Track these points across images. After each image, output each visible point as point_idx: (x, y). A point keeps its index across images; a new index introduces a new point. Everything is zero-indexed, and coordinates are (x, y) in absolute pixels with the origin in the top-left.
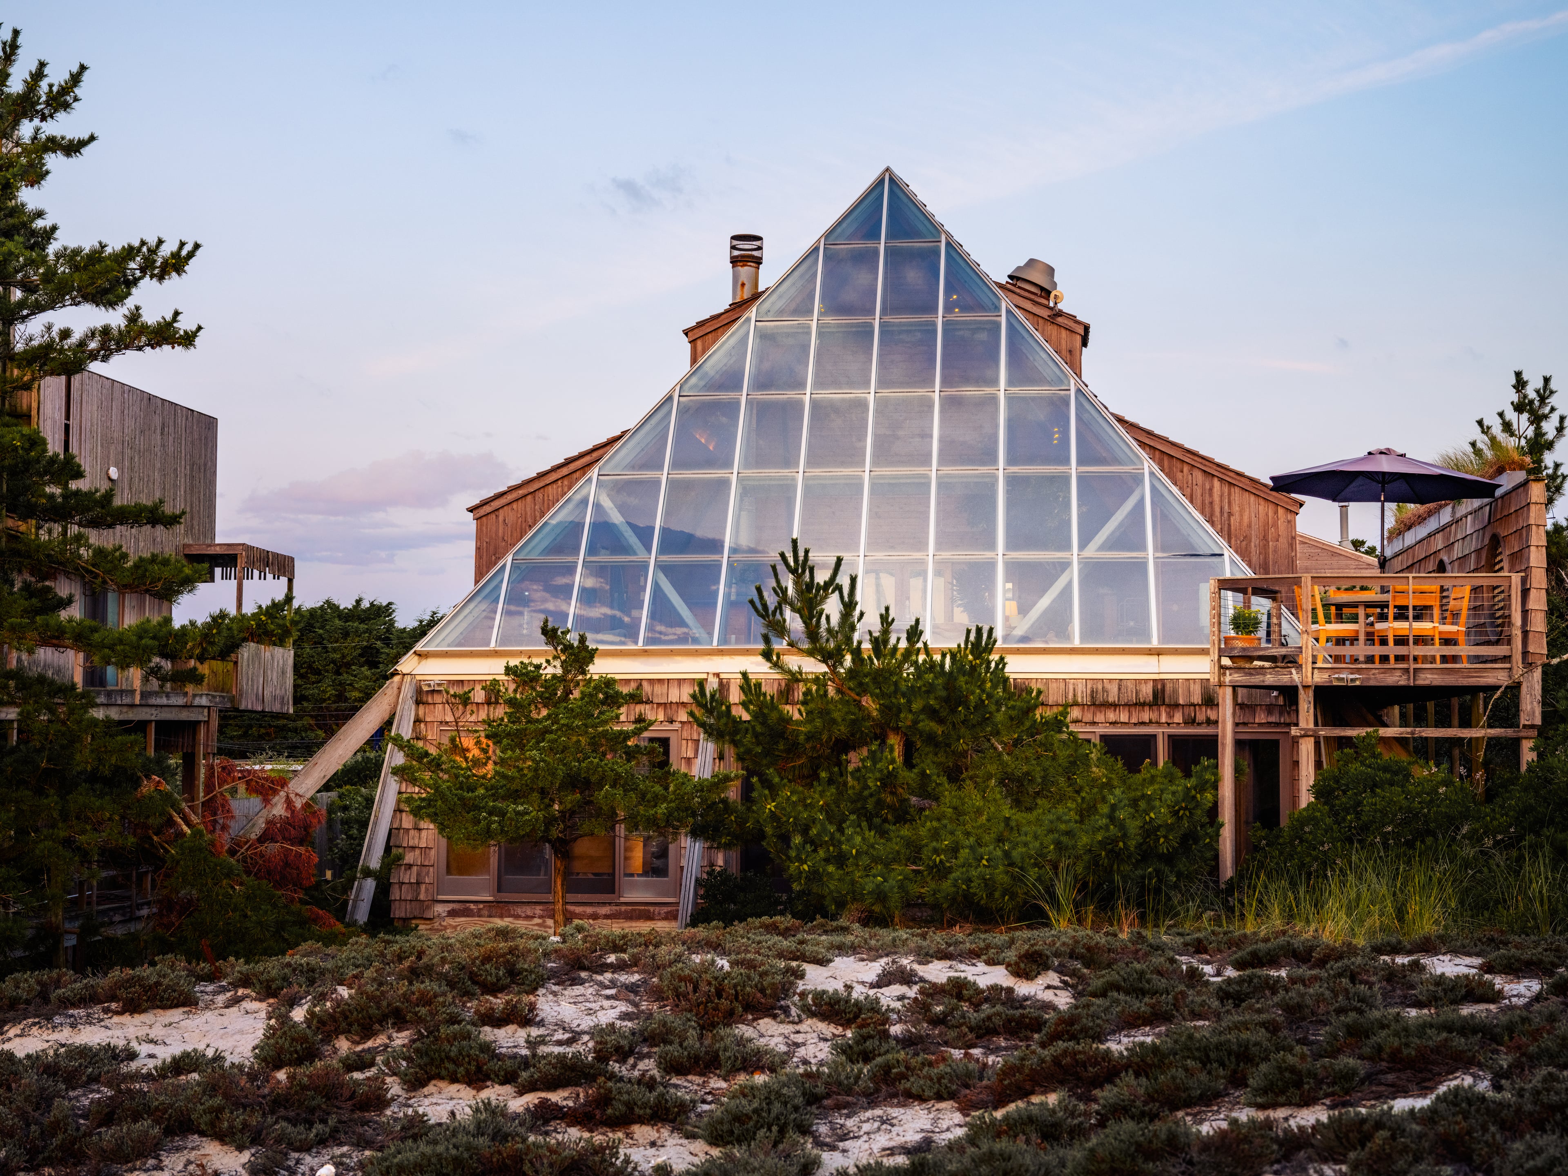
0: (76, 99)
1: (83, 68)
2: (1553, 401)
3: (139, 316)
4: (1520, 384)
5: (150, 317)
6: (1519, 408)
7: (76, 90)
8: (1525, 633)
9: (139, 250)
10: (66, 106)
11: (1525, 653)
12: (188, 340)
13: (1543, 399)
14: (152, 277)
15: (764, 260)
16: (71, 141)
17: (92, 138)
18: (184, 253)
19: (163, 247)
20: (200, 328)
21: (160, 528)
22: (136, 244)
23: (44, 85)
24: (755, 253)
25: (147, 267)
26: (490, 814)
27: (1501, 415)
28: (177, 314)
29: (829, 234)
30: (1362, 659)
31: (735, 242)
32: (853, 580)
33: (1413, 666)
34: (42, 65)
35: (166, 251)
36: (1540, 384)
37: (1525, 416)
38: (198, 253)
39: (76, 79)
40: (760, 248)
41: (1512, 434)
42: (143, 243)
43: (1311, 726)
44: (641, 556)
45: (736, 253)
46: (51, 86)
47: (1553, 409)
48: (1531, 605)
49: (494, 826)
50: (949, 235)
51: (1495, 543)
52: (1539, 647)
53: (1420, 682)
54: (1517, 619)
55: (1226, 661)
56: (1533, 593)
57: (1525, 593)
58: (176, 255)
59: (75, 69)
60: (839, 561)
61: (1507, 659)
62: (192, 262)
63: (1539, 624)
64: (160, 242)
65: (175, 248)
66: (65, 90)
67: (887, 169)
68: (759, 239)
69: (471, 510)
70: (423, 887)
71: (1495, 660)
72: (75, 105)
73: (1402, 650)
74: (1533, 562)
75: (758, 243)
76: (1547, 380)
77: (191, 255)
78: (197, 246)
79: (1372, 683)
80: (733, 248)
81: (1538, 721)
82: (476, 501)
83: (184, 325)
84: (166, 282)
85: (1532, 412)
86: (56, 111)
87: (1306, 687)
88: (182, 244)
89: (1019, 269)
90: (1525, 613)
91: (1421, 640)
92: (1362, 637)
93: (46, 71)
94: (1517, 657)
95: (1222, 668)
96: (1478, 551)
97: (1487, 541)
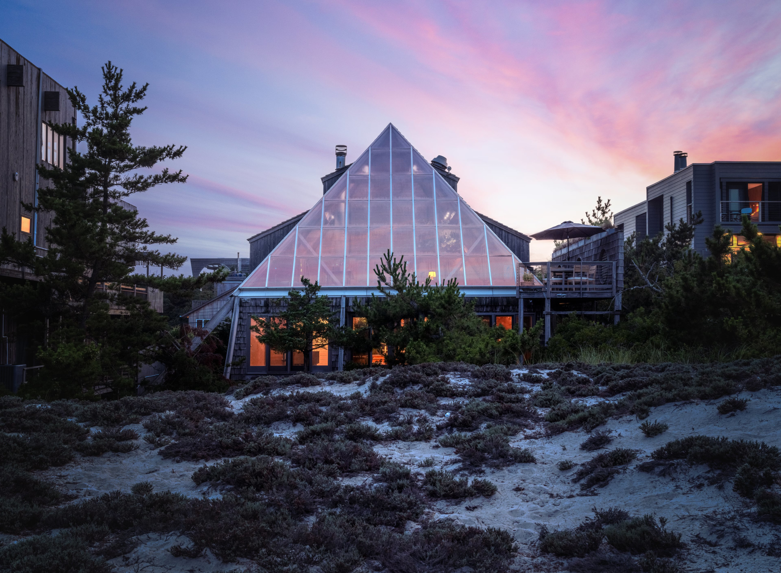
0: (144, 95)
1: (147, 84)
2: (609, 208)
3: (167, 172)
4: (600, 201)
5: (171, 172)
6: (599, 209)
7: (145, 92)
8: (617, 281)
9: (167, 148)
10: (141, 97)
11: (617, 287)
12: (183, 180)
13: (607, 207)
14: (170, 157)
15: (347, 154)
16: (139, 109)
17: (146, 108)
18: (181, 150)
19: (174, 147)
20: (188, 176)
21: (169, 244)
22: (166, 147)
23: (134, 90)
24: (345, 152)
25: (168, 154)
26: (289, 341)
27: (594, 211)
28: (181, 171)
29: (373, 145)
30: (563, 289)
31: (337, 148)
32: (405, 263)
33: (582, 291)
34: (134, 83)
35: (175, 149)
36: (607, 202)
37: (600, 212)
38: (186, 150)
39: (145, 88)
40: (346, 150)
41: (596, 217)
42: (168, 146)
43: (550, 311)
44: (315, 255)
45: (338, 151)
46: (136, 90)
47: (609, 210)
48: (619, 272)
49: (291, 345)
50: (413, 147)
51: (603, 252)
52: (622, 285)
53: (584, 297)
54: (615, 276)
55: (521, 291)
56: (620, 268)
57: (617, 268)
58: (178, 151)
59: (145, 85)
60: (403, 256)
61: (611, 289)
62: (184, 153)
63: (621, 278)
64: (173, 146)
65: (179, 148)
66: (141, 92)
67: (390, 124)
68: (346, 146)
69: (248, 240)
70: (242, 370)
71: (608, 289)
72: (144, 97)
73: (578, 286)
74: (620, 258)
75: (345, 148)
76: (609, 201)
77: (183, 150)
78: (186, 147)
79: (569, 297)
80: (337, 149)
81: (620, 309)
82: (250, 237)
83: (183, 175)
84: (175, 159)
85: (603, 210)
86: (138, 99)
87: (548, 298)
88: (181, 147)
89: (435, 159)
90: (617, 274)
91: (584, 283)
92: (563, 282)
93: (136, 86)
94: (614, 288)
95: (520, 292)
96: (595, 255)
97: (600, 251)
